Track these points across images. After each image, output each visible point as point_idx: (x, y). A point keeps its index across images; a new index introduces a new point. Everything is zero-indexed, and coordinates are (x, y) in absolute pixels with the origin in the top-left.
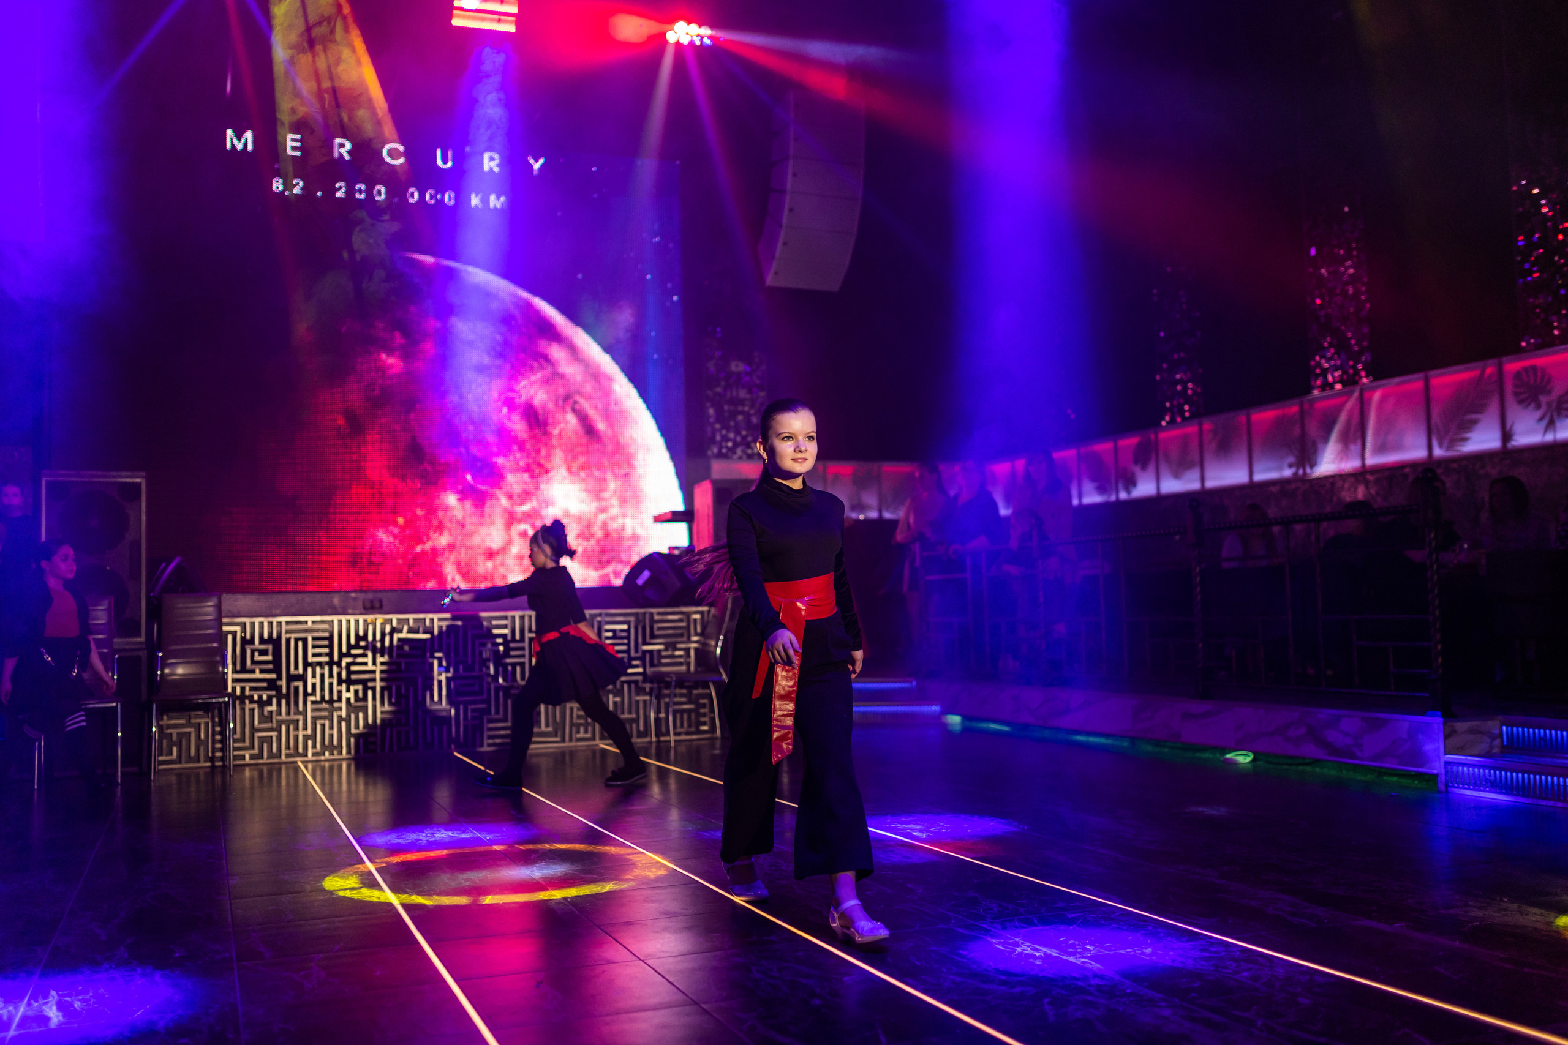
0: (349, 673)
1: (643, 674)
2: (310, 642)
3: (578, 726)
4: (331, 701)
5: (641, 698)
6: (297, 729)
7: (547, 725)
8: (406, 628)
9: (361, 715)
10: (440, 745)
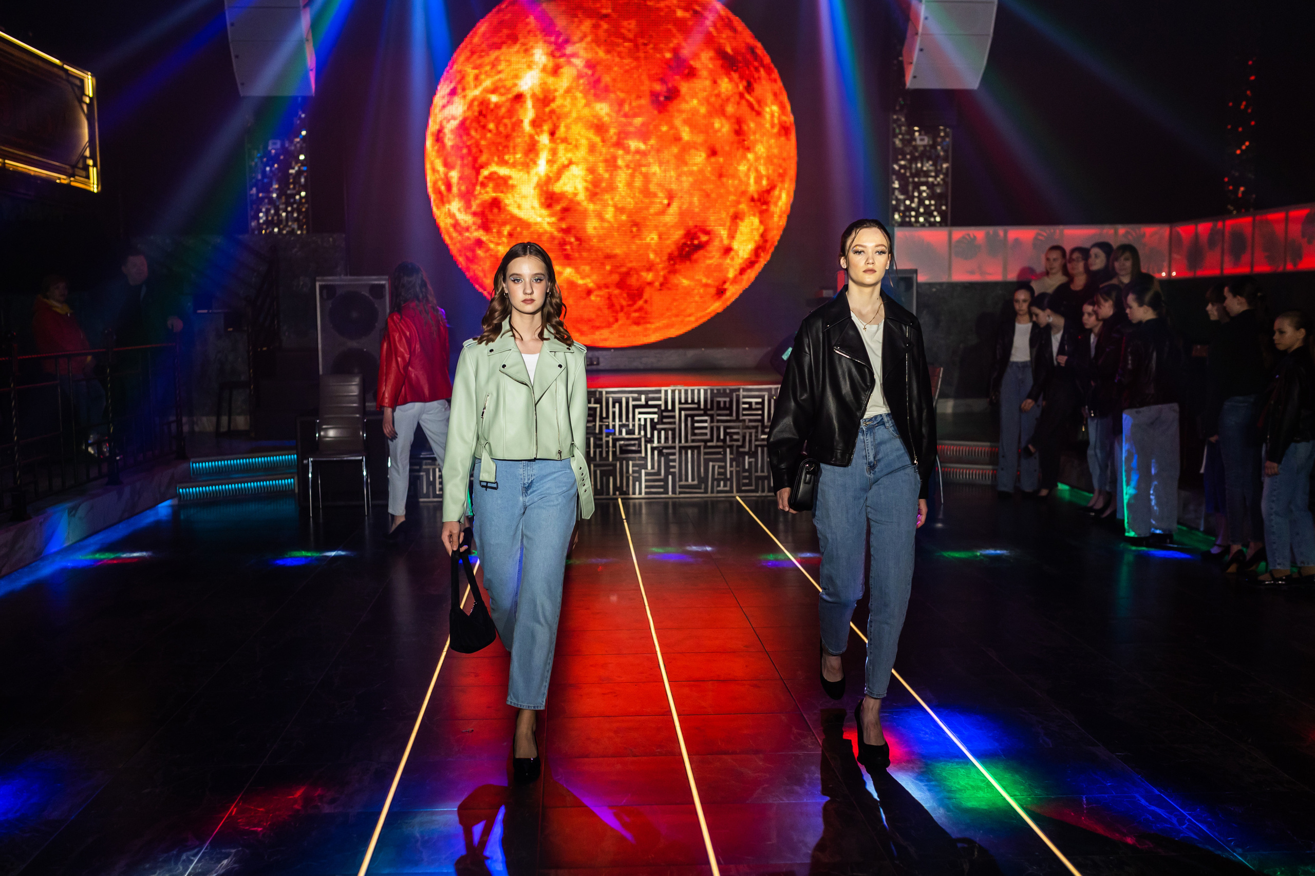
3: (719, 480)
7: (693, 480)
10: (608, 493)
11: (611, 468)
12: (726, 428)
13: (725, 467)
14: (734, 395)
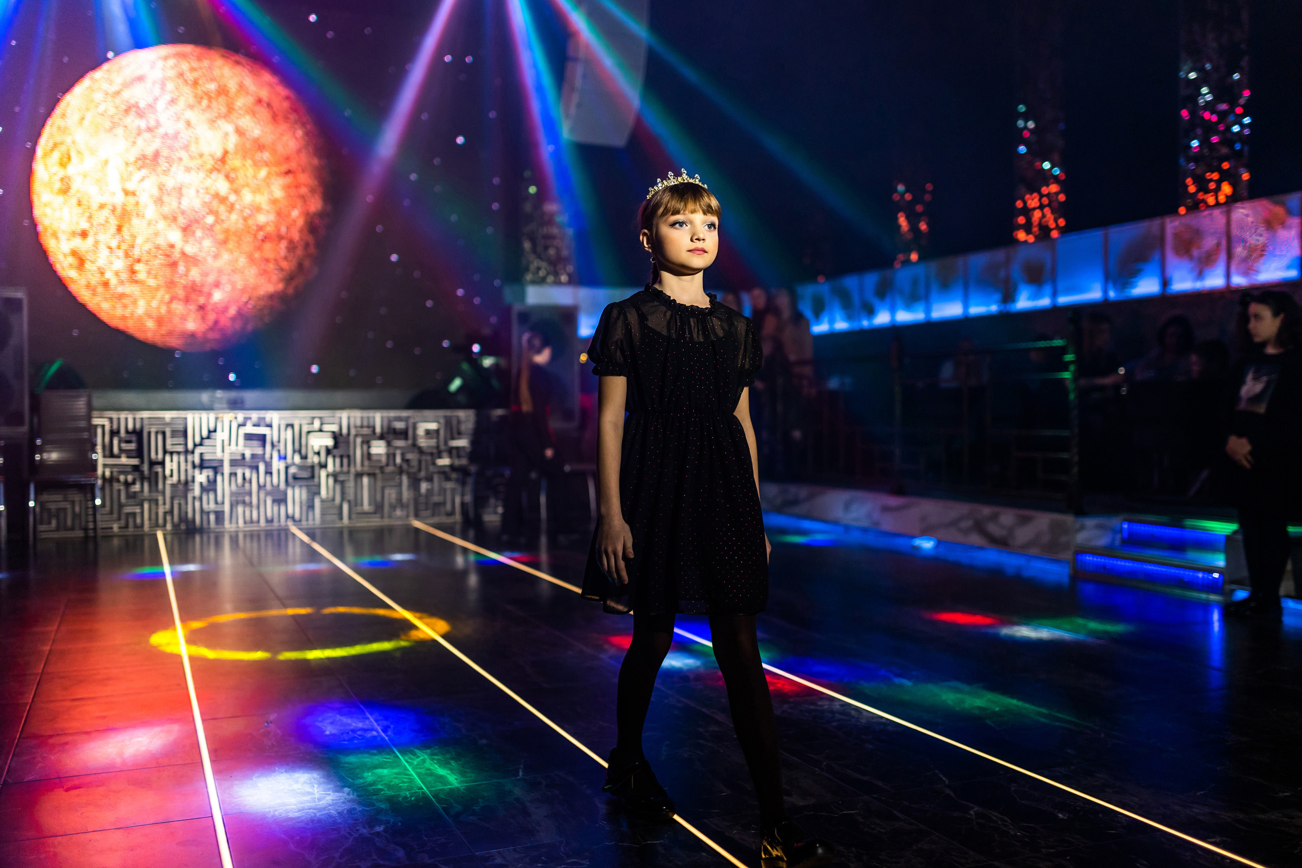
0: (202, 460)
1: (452, 467)
2: (168, 434)
3: (395, 507)
4: (186, 483)
5: (449, 485)
6: (157, 504)
8: (249, 424)
9: (212, 496)
10: (279, 521)
11: (282, 497)
12: (403, 455)
13: (400, 494)
14: (411, 421)
